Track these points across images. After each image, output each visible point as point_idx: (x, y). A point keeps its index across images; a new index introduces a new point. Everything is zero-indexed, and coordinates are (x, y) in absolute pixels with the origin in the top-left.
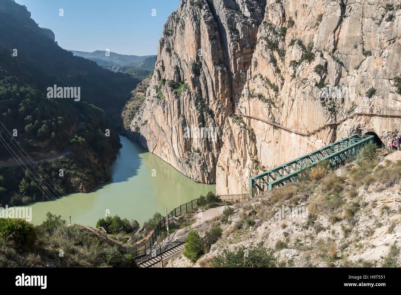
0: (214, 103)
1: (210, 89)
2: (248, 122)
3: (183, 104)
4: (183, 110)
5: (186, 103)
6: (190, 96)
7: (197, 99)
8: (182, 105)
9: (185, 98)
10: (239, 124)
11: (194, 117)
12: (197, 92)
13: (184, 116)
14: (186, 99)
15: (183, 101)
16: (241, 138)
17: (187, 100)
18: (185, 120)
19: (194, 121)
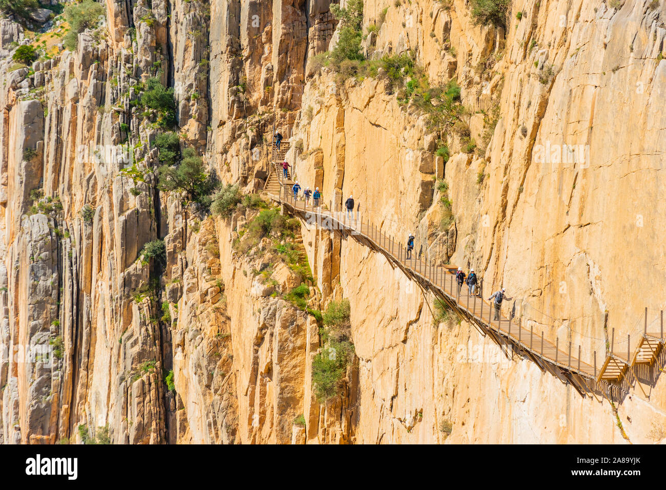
0: (234, 138)
1: (219, 42)
2: (323, 255)
3: (59, 132)
4: (57, 169)
5: (73, 123)
6: (101, 76)
7: (135, 101)
8: (54, 136)
9: (70, 93)
10: (265, 266)
11: (106, 218)
12: (142, 58)
13: (54, 211)
14: (76, 100)
15: (60, 113)
16: (269, 371)
17: (80, 105)
18: (59, 236)
19: (107, 246)
